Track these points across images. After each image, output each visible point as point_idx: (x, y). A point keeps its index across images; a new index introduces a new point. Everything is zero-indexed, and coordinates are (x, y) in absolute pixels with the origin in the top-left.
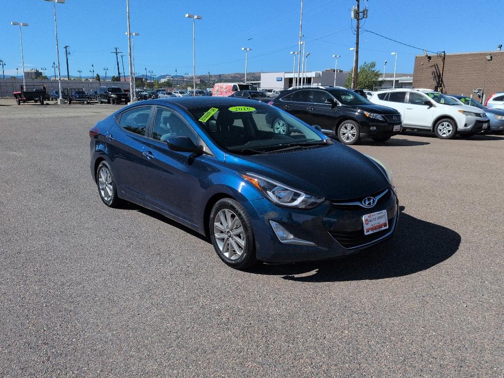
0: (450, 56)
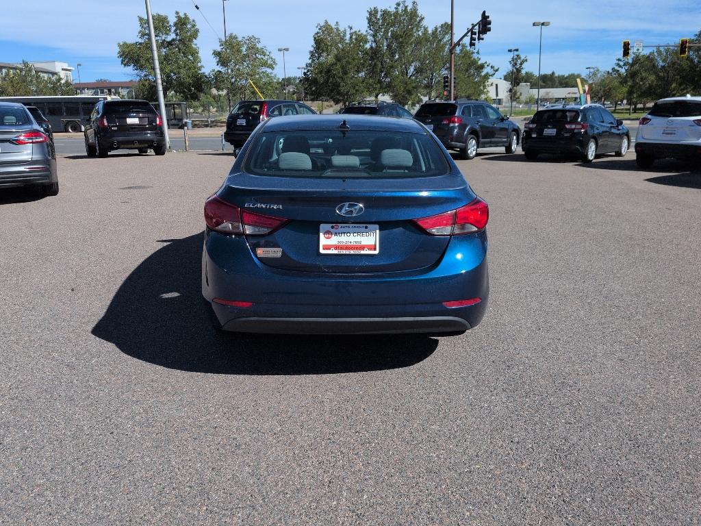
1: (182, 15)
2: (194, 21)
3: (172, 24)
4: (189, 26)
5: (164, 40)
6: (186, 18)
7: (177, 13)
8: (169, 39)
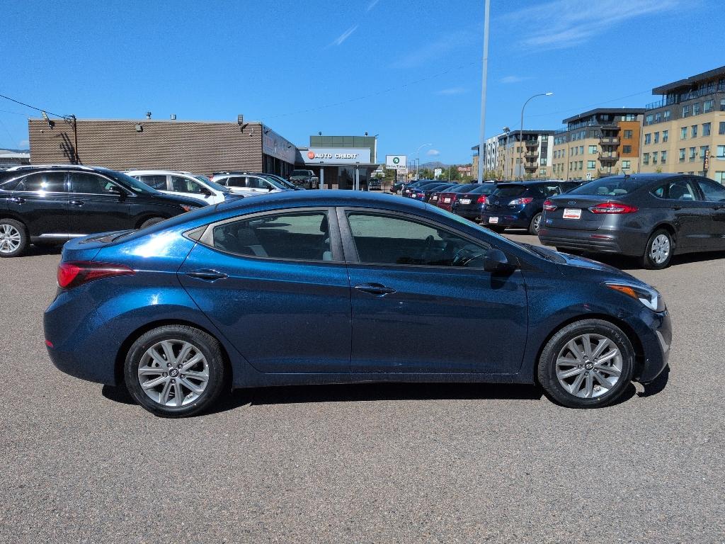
0: (80, 122)
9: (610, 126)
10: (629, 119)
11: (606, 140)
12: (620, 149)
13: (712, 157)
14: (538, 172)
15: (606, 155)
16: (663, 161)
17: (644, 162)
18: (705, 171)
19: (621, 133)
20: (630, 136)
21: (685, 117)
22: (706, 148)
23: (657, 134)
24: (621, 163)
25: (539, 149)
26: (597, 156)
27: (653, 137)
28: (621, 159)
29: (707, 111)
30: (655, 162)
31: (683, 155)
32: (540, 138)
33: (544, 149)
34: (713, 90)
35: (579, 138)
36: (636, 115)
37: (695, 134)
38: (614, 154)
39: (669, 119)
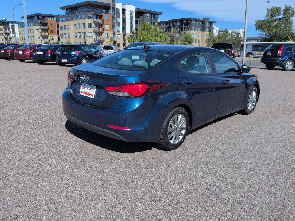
1: (288, 6)
2: (293, 8)
3: (282, 11)
4: (290, 11)
5: (277, 18)
6: (290, 7)
7: (286, 5)
8: (280, 17)
9: (43, 21)
10: (50, 19)
11: (43, 27)
12: (49, 31)
13: (87, 36)
14: (12, 40)
15: (44, 34)
16: (69, 37)
17: (61, 37)
18: (85, 42)
19: (48, 25)
20: (52, 26)
21: (75, 20)
22: (85, 33)
23: (65, 26)
24: (50, 38)
25: (11, 30)
26: (39, 34)
27: (63, 27)
28: (50, 36)
29: (83, 18)
30: (65, 37)
31: (77, 35)
32: (10, 24)
33: (13, 29)
34: (84, 10)
35: (31, 26)
36: (53, 17)
37: (80, 27)
38: (47, 34)
39: (69, 20)
